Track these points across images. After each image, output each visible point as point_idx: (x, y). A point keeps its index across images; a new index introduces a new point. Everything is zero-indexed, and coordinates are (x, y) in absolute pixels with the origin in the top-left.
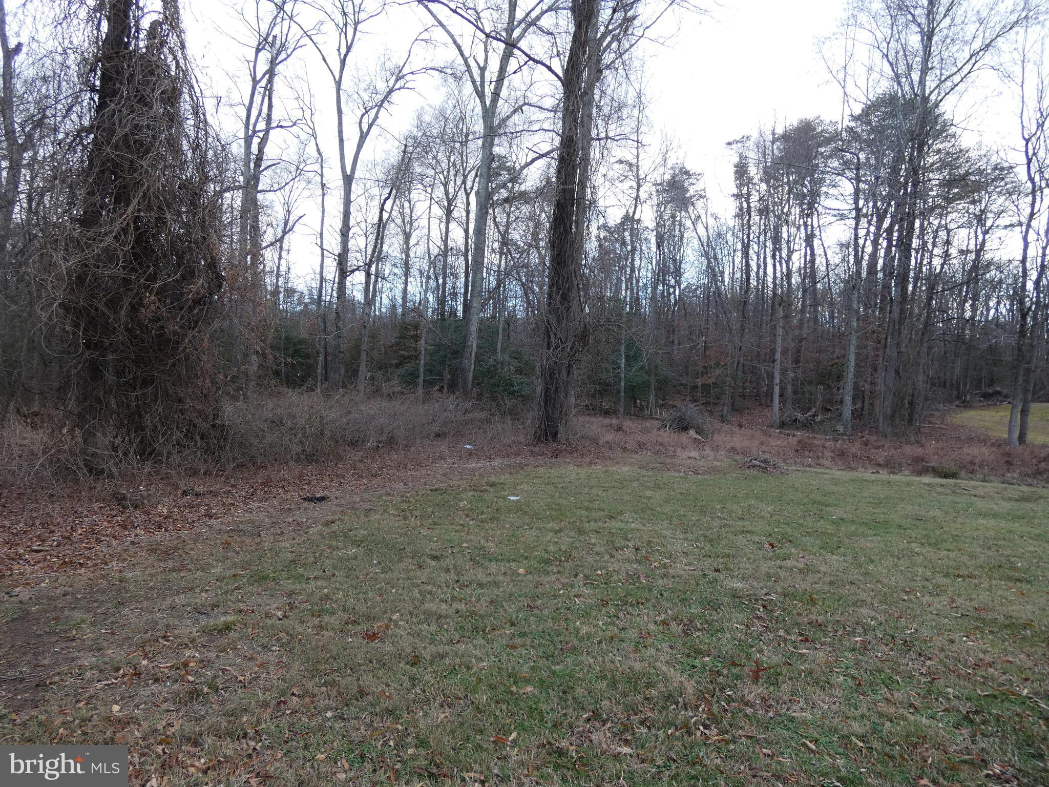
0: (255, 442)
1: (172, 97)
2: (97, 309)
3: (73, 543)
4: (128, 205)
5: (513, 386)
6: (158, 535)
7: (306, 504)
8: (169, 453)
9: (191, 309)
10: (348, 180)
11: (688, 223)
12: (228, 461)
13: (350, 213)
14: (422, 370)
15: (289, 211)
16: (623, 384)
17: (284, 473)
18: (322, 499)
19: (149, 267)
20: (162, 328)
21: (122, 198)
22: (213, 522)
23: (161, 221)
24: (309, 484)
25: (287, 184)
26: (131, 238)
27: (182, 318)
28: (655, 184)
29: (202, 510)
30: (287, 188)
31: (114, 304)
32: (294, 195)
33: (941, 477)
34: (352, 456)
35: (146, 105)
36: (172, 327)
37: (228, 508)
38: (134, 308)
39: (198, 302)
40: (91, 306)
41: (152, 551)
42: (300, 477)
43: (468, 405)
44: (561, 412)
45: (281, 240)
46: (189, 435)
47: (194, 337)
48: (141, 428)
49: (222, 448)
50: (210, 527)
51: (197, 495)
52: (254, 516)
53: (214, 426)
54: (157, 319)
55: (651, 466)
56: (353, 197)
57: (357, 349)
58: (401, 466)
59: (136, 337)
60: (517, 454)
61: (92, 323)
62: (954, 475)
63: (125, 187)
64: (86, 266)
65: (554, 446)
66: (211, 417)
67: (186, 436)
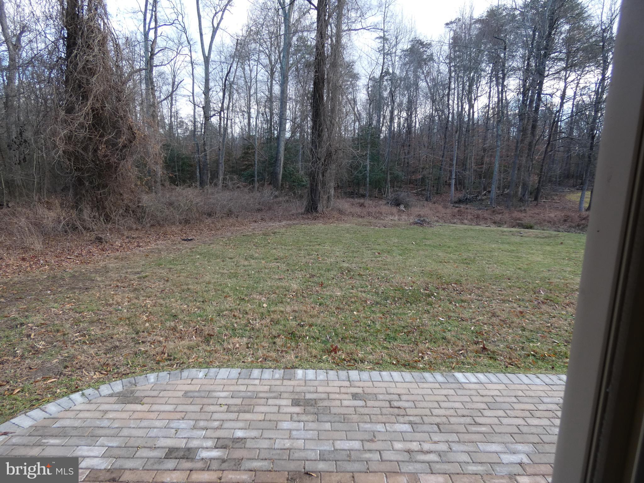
0: (159, 214)
1: (103, 43)
2: (78, 152)
3: (83, 256)
4: (87, 100)
5: (303, 181)
6: (118, 254)
7: (183, 242)
8: (118, 220)
9: (121, 150)
10: (207, 60)
11: (422, 77)
12: (147, 223)
13: (209, 80)
14: (256, 173)
15: (174, 76)
16: (368, 179)
17: (174, 228)
18: (191, 240)
19: (100, 131)
20: (109, 160)
21: (85, 97)
22: (141, 249)
23: (103, 107)
24: (185, 233)
25: (172, 60)
26: (91, 116)
27: (118, 155)
28: (403, 51)
29: (136, 244)
30: (173, 62)
31: (85, 149)
32: (177, 65)
33: (524, 228)
34: (209, 221)
35: (91, 49)
36: (113, 160)
37: (147, 243)
38: (95, 151)
39: (125, 146)
40: (75, 151)
41: (116, 259)
42: (181, 230)
43: (277, 193)
44: (319, 197)
45: (171, 95)
46: (127, 210)
47: (124, 164)
48: (104, 208)
49: (143, 217)
50: (140, 251)
51: (133, 238)
52: (159, 247)
53: (138, 206)
54: (105, 156)
55: (363, 223)
56: (210, 69)
57: (217, 162)
58: (233, 225)
59: (97, 165)
60: (295, 219)
61: (76, 158)
62: (531, 228)
63: (85, 92)
64: (71, 132)
65: (314, 214)
66: (137, 203)
67: (125, 211)
